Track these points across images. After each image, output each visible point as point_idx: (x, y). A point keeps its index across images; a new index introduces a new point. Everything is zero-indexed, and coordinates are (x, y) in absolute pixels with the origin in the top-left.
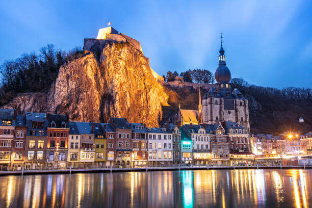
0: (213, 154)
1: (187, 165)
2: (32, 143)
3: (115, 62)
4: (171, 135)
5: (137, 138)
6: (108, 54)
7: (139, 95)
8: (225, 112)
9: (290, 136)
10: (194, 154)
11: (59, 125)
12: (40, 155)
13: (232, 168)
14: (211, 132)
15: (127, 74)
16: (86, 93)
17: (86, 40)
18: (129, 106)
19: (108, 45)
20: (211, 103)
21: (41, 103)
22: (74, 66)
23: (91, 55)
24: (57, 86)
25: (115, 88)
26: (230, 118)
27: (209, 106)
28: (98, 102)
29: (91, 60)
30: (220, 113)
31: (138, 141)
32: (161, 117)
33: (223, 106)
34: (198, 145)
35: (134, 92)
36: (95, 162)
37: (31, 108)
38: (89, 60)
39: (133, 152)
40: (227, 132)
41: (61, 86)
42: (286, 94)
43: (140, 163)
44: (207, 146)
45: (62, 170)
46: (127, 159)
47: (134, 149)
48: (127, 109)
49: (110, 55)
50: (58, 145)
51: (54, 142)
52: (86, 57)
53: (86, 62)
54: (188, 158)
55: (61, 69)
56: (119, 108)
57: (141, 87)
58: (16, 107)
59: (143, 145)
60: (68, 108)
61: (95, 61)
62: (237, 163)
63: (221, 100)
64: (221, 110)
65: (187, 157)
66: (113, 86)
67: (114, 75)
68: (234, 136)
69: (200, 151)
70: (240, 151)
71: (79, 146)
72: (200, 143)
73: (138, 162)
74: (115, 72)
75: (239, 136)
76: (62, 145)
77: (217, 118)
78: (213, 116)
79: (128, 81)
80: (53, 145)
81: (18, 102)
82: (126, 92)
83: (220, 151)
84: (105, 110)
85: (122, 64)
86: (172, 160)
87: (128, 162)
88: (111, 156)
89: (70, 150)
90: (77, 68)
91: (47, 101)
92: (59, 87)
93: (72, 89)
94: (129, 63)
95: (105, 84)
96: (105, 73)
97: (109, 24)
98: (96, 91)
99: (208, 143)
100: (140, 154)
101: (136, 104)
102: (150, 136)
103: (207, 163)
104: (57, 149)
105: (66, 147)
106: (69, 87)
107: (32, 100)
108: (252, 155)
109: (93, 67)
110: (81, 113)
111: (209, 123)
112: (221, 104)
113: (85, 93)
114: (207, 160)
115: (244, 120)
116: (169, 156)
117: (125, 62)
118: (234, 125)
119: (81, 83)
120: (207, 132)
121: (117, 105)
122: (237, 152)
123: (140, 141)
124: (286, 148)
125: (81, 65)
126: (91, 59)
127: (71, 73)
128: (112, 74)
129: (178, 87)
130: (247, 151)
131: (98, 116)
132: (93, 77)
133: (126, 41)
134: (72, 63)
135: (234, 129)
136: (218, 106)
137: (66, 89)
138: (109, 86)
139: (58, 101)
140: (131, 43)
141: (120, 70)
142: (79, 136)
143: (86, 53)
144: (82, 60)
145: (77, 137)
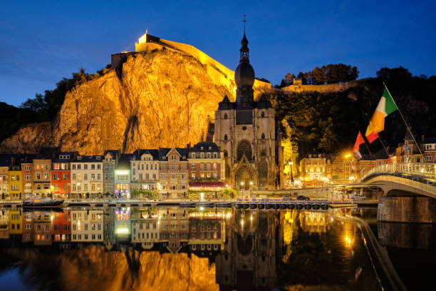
3: (141, 77)
6: (129, 69)
7: (177, 113)
17: (114, 56)
18: (162, 127)
19: (132, 59)
21: (45, 133)
22: (85, 90)
23: (112, 74)
24: (62, 114)
25: (140, 108)
28: (124, 126)
29: (112, 79)
35: (170, 111)
38: (109, 80)
41: (67, 113)
48: (158, 130)
49: (133, 69)
53: (104, 83)
54: (125, 190)
55: (68, 94)
56: (143, 131)
57: (182, 103)
60: (77, 135)
61: (117, 79)
66: (138, 106)
74: (140, 89)
81: (21, 134)
82: (158, 111)
84: (130, 135)
85: (152, 78)
90: (89, 92)
91: (52, 131)
92: (66, 115)
93: (82, 115)
94: (164, 75)
95: (131, 105)
96: (128, 93)
102: (74, 166)
106: (78, 113)
109: (115, 87)
110: (92, 140)
113: (99, 118)
117: (158, 75)
119: (94, 108)
125: (96, 87)
126: (111, 77)
127: (80, 98)
128: (137, 92)
132: (117, 98)
133: (164, 48)
134: (82, 86)
135: (198, 154)
136: (228, 120)
137: (76, 115)
138: (134, 106)
139: (64, 130)
140: (173, 50)
141: (150, 86)
143: (105, 72)
144: (98, 81)
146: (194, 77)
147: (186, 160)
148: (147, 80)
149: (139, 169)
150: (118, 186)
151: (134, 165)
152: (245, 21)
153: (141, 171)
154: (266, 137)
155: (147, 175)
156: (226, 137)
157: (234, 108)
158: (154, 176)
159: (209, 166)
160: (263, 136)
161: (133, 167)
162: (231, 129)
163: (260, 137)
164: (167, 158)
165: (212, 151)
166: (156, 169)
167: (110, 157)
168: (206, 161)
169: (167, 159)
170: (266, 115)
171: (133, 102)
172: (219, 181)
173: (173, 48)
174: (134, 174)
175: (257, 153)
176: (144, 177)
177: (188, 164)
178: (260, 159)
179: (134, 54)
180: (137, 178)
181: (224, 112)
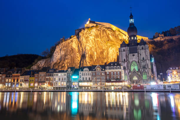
0: (92, 83)
1: (75, 89)
2: (7, 80)
3: (87, 37)
4: (66, 73)
7: (102, 53)
8: (130, 55)
15: (95, 42)
18: (96, 58)
19: (83, 30)
22: (64, 44)
23: (75, 37)
24: (54, 55)
26: (134, 58)
28: (79, 59)
29: (75, 39)
30: (126, 57)
31: (48, 77)
35: (99, 51)
38: (73, 40)
39: (46, 83)
46: (43, 86)
48: (94, 60)
49: (83, 35)
50: (16, 81)
52: (72, 39)
53: (72, 41)
54: (76, 85)
55: (57, 47)
56: (88, 60)
57: (105, 47)
60: (60, 63)
61: (77, 39)
66: (86, 50)
68: (110, 71)
72: (85, 76)
74: (87, 42)
80: (14, 81)
82: (94, 52)
85: (92, 38)
86: (66, 86)
88: (36, 85)
90: (65, 45)
91: (50, 62)
92: (56, 55)
94: (97, 36)
95: (82, 50)
96: (81, 44)
97: (89, 19)
100: (49, 83)
101: (100, 57)
102: (55, 74)
105: (19, 81)
106: (61, 54)
109: (76, 42)
110: (66, 65)
113: (69, 56)
117: (94, 36)
118: (112, 64)
119: (67, 51)
125: (69, 43)
127: (62, 48)
128: (85, 44)
132: (77, 47)
133: (97, 25)
134: (63, 43)
135: (110, 67)
136: (125, 52)
138: (84, 50)
139: (55, 61)
140: (100, 26)
141: (90, 41)
142: (24, 76)
143: (72, 37)
144: (69, 41)
145: (23, 77)
146: (110, 36)
147: (104, 70)
148: (89, 39)
149: (82, 75)
150: (73, 84)
151: (80, 73)
152: (131, 8)
153: (83, 76)
154: (145, 59)
155: (86, 78)
156: (124, 60)
157: (128, 46)
158: (89, 78)
159: (115, 73)
160: (143, 58)
161: (80, 74)
162: (126, 55)
163: (142, 59)
164: (95, 69)
165: (117, 66)
166: (90, 75)
167: (70, 70)
168: (114, 70)
169: (95, 71)
170: (144, 48)
171: (83, 48)
172: (121, 80)
173: (101, 25)
174: (80, 77)
175: (141, 67)
176: (85, 79)
177: (105, 72)
178: (142, 70)
179: (84, 29)
180: (82, 79)
181: (123, 48)
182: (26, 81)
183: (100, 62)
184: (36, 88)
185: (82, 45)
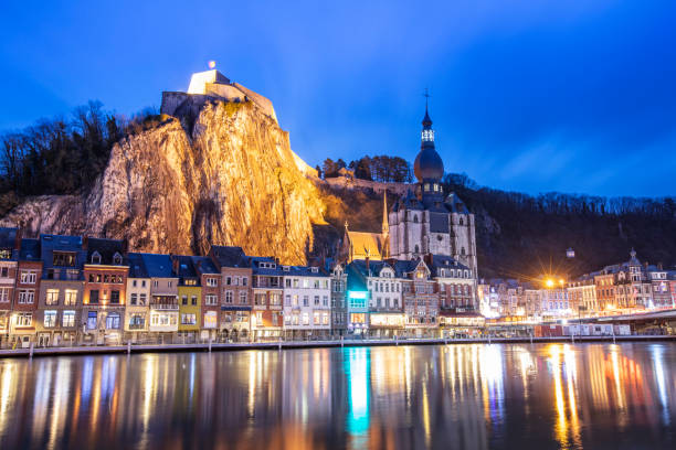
0: (407, 317)
2: (52, 295)
3: (223, 138)
4: (329, 279)
5: (262, 286)
6: (209, 122)
7: (268, 203)
8: (432, 237)
9: (550, 282)
10: (372, 316)
11: (108, 260)
12: (69, 319)
13: (443, 343)
14: (405, 274)
15: (246, 162)
16: (166, 196)
17: (166, 95)
18: (249, 223)
19: (210, 106)
20: (405, 220)
21: (73, 216)
22: (142, 145)
23: (176, 124)
24: (106, 183)
25: (222, 188)
26: (440, 248)
27: (402, 225)
28: (188, 216)
29: (176, 133)
30: (422, 239)
31: (263, 291)
32: (311, 246)
33: (428, 225)
34: (379, 300)
35: (259, 198)
36: (180, 331)
37: (53, 226)
38: (170, 134)
39: (255, 312)
40: (434, 275)
41: (114, 182)
42: (545, 204)
43: (267, 334)
44: (396, 301)
45: (114, 347)
47: (256, 307)
48: (245, 229)
49: (213, 124)
50: (105, 299)
51: (98, 292)
52: (168, 126)
53: (165, 138)
54: (361, 324)
55: (115, 149)
56: (229, 228)
57: (273, 188)
58: (22, 223)
59: (275, 299)
60: (129, 225)
61: (184, 135)
62: (451, 332)
63: (424, 214)
64: (423, 233)
65: (357, 323)
66: (219, 185)
67: (220, 163)
68: (449, 281)
69: (383, 311)
70: (459, 310)
71: (148, 301)
72: (384, 295)
73: (264, 331)
74: (222, 157)
75: (457, 281)
76: (115, 298)
77: (417, 248)
78: (410, 244)
79: (247, 176)
80: (95, 297)
81: (27, 213)
82: (243, 197)
83: (421, 311)
84: (203, 232)
85: (235, 142)
86: (329, 327)
87: (245, 331)
88: (211, 319)
89: (129, 309)
90: (148, 150)
91: (85, 213)
92: (111, 186)
93: (136, 189)
94: (249, 140)
95: (203, 181)
96: (202, 160)
97: (212, 64)
98: (184, 194)
99: (398, 295)
100: (267, 315)
101: (262, 219)
102: (289, 281)
103: (395, 332)
104: (104, 307)
105: (122, 302)
106: (130, 185)
107: (55, 209)
108: (479, 318)
109: (179, 147)
110: (154, 237)
111: (402, 257)
112: (423, 221)
113: (163, 198)
114: (396, 328)
115: (467, 252)
116: (323, 319)
117: (243, 138)
118: (447, 263)
119: (154, 179)
120: (396, 276)
121: (226, 221)
122: (452, 313)
123: (268, 292)
124: (542, 305)
125: (156, 143)
126: (174, 131)
127: (135, 158)
128: (215, 161)
129: (345, 189)
130: (471, 310)
131: (189, 242)
132: (180, 167)
133: (246, 99)
134: (136, 139)
137: (125, 189)
138: (211, 184)
139: (108, 212)
140: (254, 103)
141: (234, 154)
142: (148, 281)
143: (165, 119)
144: (158, 134)
145: (144, 284)
146: (279, 149)
148: (230, 144)
157: (427, 209)
166: (398, 290)
171: (208, 176)
179: (213, 100)
182: (166, 302)
183: (264, 240)
184: (204, 335)
185: (205, 162)
